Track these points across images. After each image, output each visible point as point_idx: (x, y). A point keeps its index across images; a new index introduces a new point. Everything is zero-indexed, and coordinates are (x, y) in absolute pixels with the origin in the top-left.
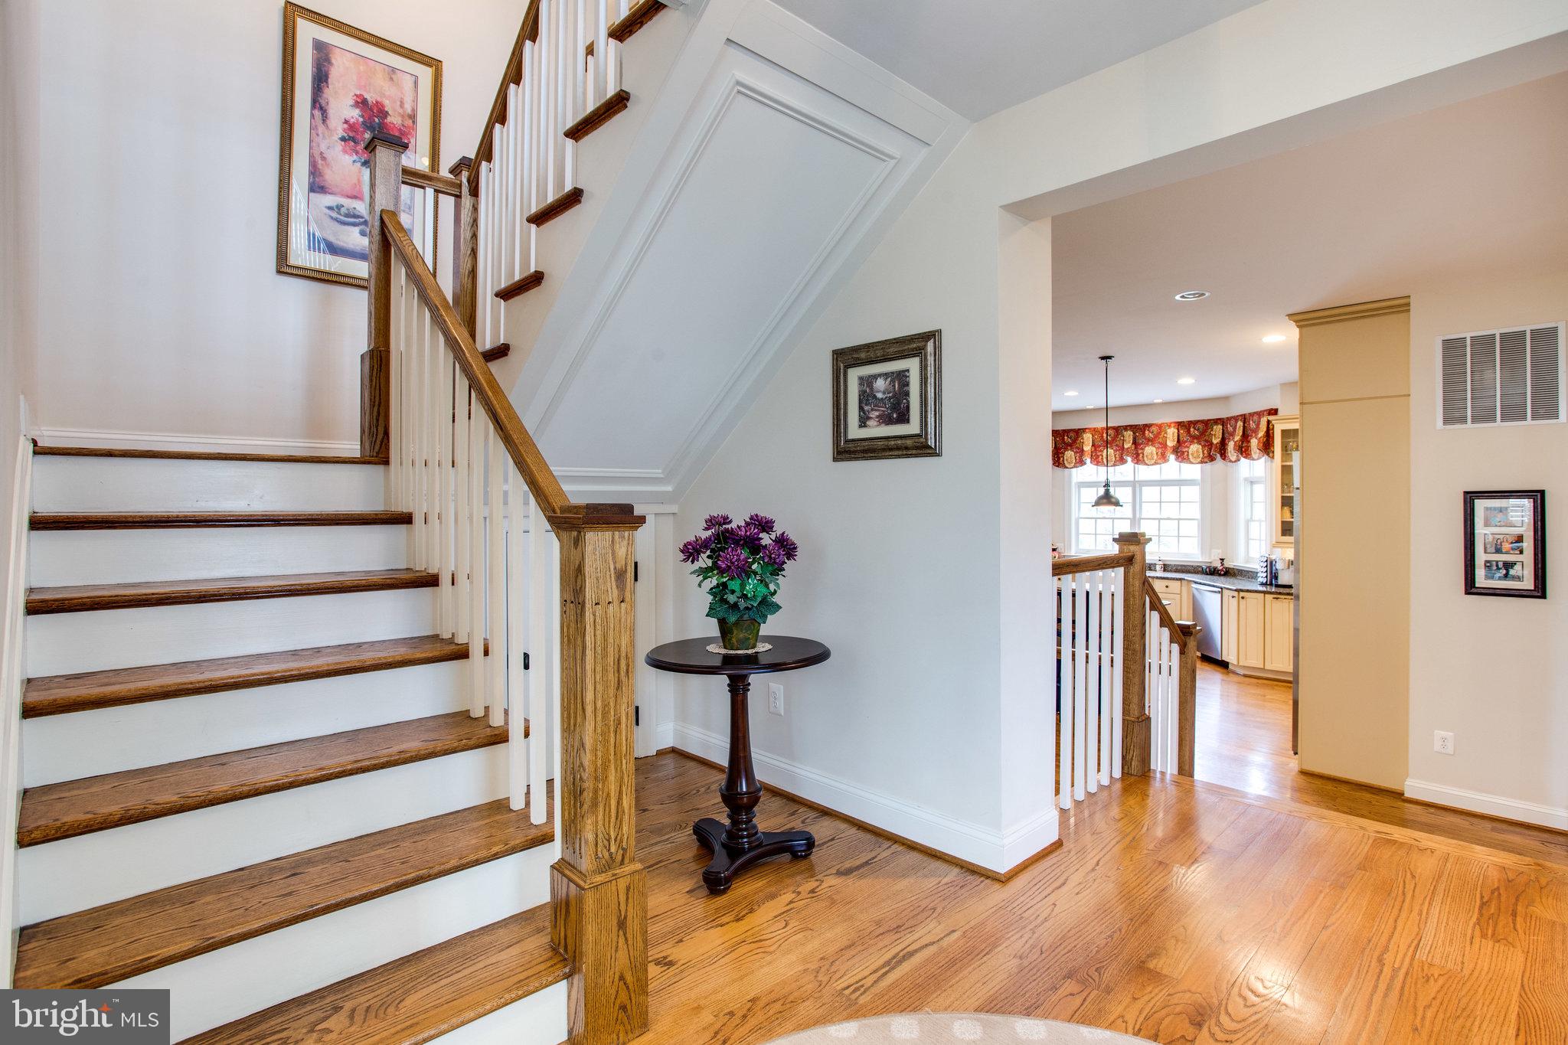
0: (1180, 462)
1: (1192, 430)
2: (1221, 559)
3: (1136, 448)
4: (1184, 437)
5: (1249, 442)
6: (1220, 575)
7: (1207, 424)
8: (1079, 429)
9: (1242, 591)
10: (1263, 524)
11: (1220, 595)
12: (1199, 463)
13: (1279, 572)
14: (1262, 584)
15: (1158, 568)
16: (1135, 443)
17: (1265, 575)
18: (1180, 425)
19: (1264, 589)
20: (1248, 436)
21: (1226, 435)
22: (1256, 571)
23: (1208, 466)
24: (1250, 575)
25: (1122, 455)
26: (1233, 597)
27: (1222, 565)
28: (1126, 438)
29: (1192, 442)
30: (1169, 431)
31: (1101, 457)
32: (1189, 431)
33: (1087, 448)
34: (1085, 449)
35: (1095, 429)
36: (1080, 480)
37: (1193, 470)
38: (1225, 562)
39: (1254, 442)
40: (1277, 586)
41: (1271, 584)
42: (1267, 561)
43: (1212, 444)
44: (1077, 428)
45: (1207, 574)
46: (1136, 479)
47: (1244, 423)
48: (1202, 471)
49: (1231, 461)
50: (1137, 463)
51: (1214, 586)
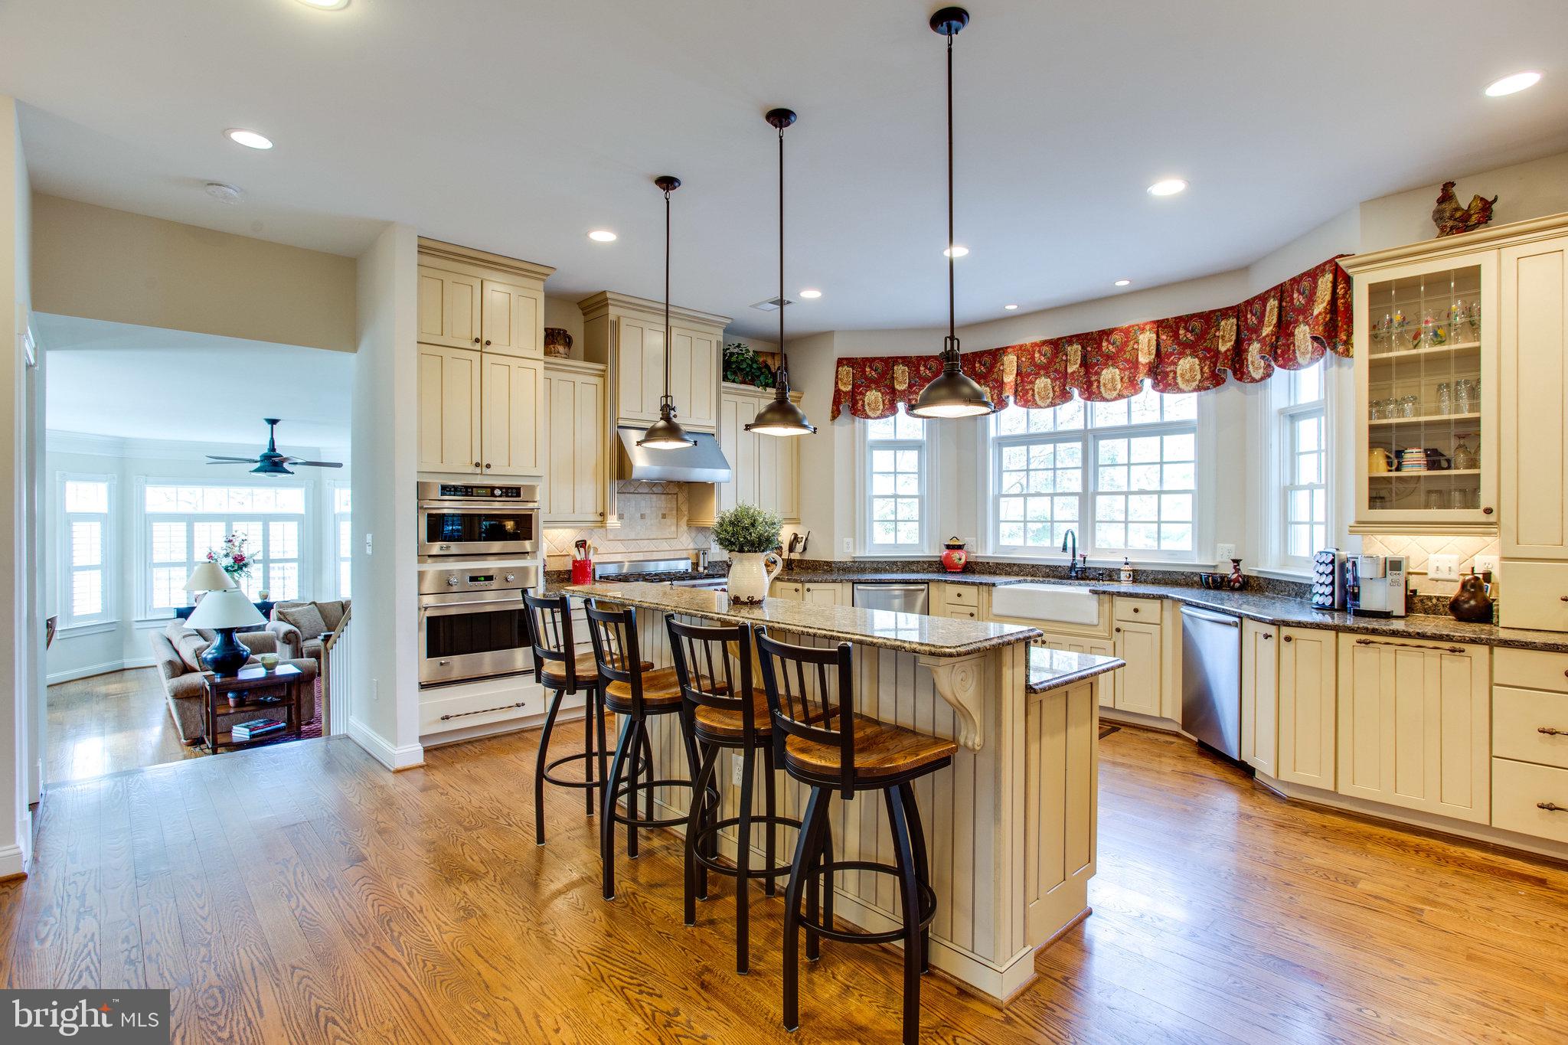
0: (1162, 391)
1: (1182, 332)
2: (1234, 561)
3: (1087, 373)
4: (1168, 345)
5: (1292, 334)
6: (1233, 589)
7: (1209, 319)
8: (998, 350)
9: (1287, 624)
10: (1319, 494)
11: (1235, 631)
12: (1195, 390)
13: (1362, 584)
14: (1322, 608)
15: (1123, 576)
16: (1085, 364)
17: (1328, 590)
18: (1161, 325)
19: (1327, 619)
20: (1289, 324)
21: (1245, 333)
22: (1309, 582)
23: (1210, 396)
24: (1299, 590)
25: (1064, 385)
26: (1267, 636)
27: (1237, 570)
28: (1072, 358)
29: (1182, 354)
30: (1141, 337)
31: (1031, 392)
32: (1176, 335)
33: (1009, 378)
34: (1006, 380)
35: (1021, 346)
36: (1004, 432)
37: (1184, 405)
38: (1242, 566)
39: (1303, 334)
40: (1361, 614)
41: (1343, 608)
42: (1332, 562)
43: (1218, 352)
44: (994, 347)
45: (1209, 587)
46: (1089, 427)
47: (1281, 301)
48: (1200, 405)
49: (1253, 380)
50: (1088, 399)
51: (1224, 612)
